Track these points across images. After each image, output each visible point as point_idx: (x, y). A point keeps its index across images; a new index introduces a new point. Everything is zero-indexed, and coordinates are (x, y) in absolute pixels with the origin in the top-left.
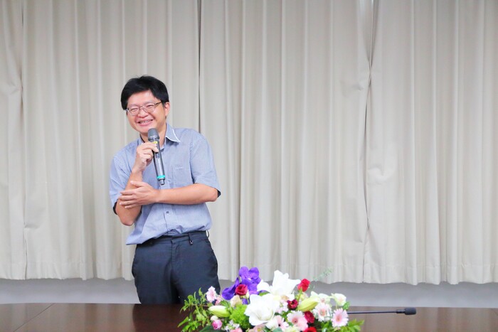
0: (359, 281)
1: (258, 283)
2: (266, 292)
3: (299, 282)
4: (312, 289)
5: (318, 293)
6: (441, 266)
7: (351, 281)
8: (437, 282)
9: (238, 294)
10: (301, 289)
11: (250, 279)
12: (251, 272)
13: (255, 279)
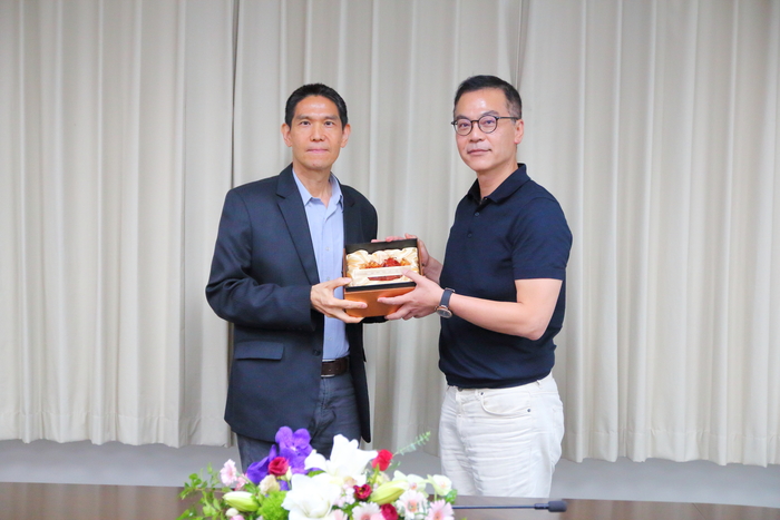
1: (307, 455)
2: (320, 471)
3: (374, 454)
4: (396, 468)
5: (406, 473)
6: (619, 431)
8: (613, 457)
9: (273, 473)
10: (378, 465)
11: (294, 449)
12: (297, 436)
13: (303, 447)
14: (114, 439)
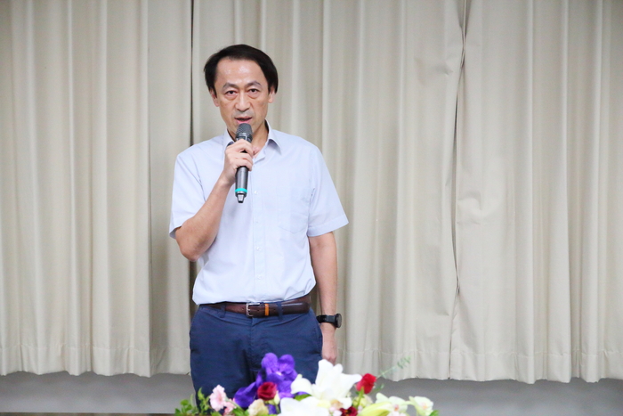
0: (443, 377)
1: (293, 380)
2: (306, 395)
3: (358, 378)
4: (378, 390)
6: (572, 353)
7: (429, 376)
8: (566, 379)
9: (262, 397)
10: (362, 389)
11: (279, 374)
12: (281, 362)
13: (288, 372)
14: (89, 370)
